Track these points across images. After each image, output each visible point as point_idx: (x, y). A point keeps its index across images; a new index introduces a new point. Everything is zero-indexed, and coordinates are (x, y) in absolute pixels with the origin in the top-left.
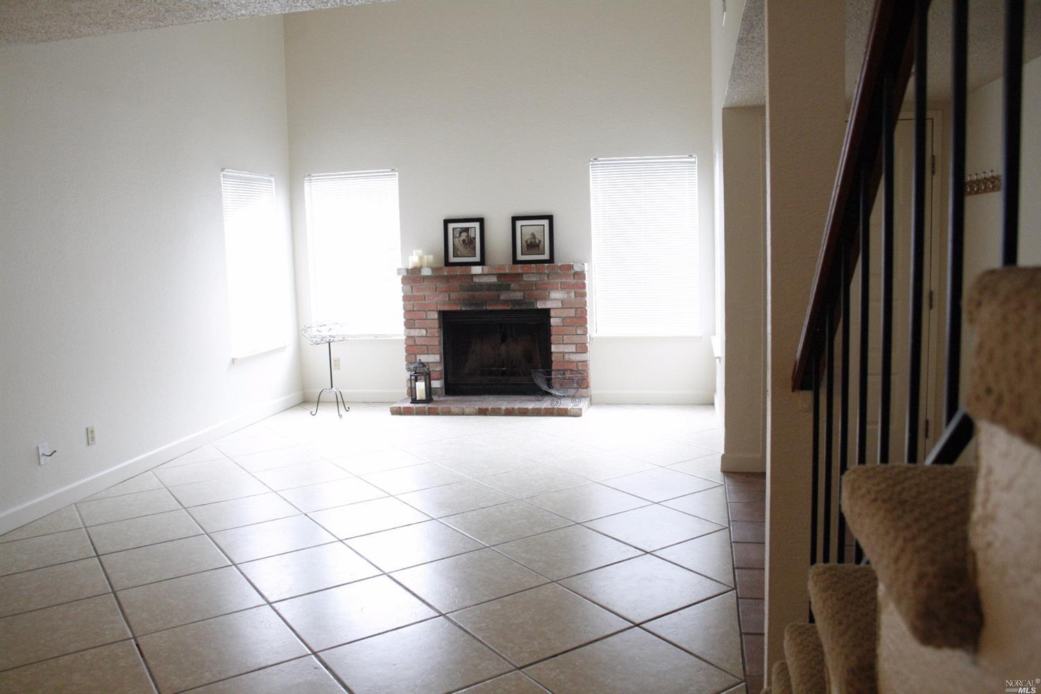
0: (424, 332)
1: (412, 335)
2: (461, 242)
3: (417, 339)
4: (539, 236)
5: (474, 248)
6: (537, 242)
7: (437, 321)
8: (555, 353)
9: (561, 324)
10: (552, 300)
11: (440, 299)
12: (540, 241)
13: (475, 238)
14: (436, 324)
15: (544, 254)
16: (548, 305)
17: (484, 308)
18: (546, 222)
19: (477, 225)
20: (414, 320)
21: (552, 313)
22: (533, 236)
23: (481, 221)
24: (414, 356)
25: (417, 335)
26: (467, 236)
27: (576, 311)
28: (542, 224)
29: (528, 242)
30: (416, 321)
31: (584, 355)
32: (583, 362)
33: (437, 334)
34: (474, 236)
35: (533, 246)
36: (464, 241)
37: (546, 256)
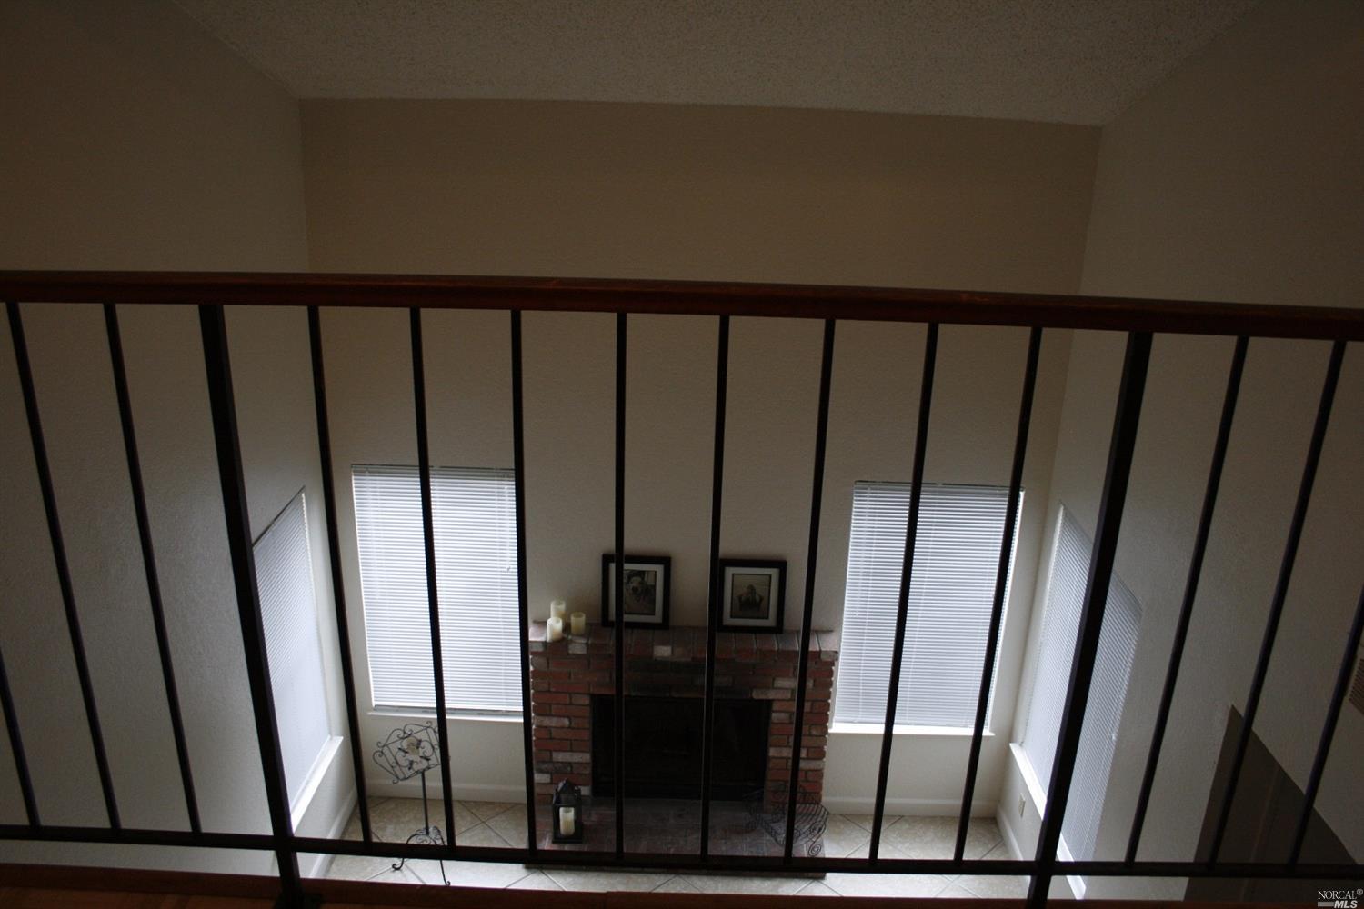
0: (566, 722)
1: (545, 725)
2: (631, 591)
3: (552, 730)
4: (760, 591)
5: (653, 602)
6: (757, 598)
7: (588, 708)
8: (774, 758)
9: (787, 721)
10: (777, 688)
11: (596, 679)
12: (761, 599)
13: (654, 587)
14: (587, 712)
15: (767, 618)
16: (771, 695)
17: (668, 695)
18: (774, 573)
19: (659, 569)
20: (550, 704)
21: (776, 706)
22: (752, 589)
23: (665, 561)
24: (548, 753)
25: (553, 725)
26: (641, 583)
27: (812, 704)
28: (769, 573)
29: (743, 599)
30: (553, 707)
31: (818, 762)
32: (816, 770)
33: (587, 726)
34: (653, 584)
35: (751, 604)
36: (635, 590)
37: (771, 622)
